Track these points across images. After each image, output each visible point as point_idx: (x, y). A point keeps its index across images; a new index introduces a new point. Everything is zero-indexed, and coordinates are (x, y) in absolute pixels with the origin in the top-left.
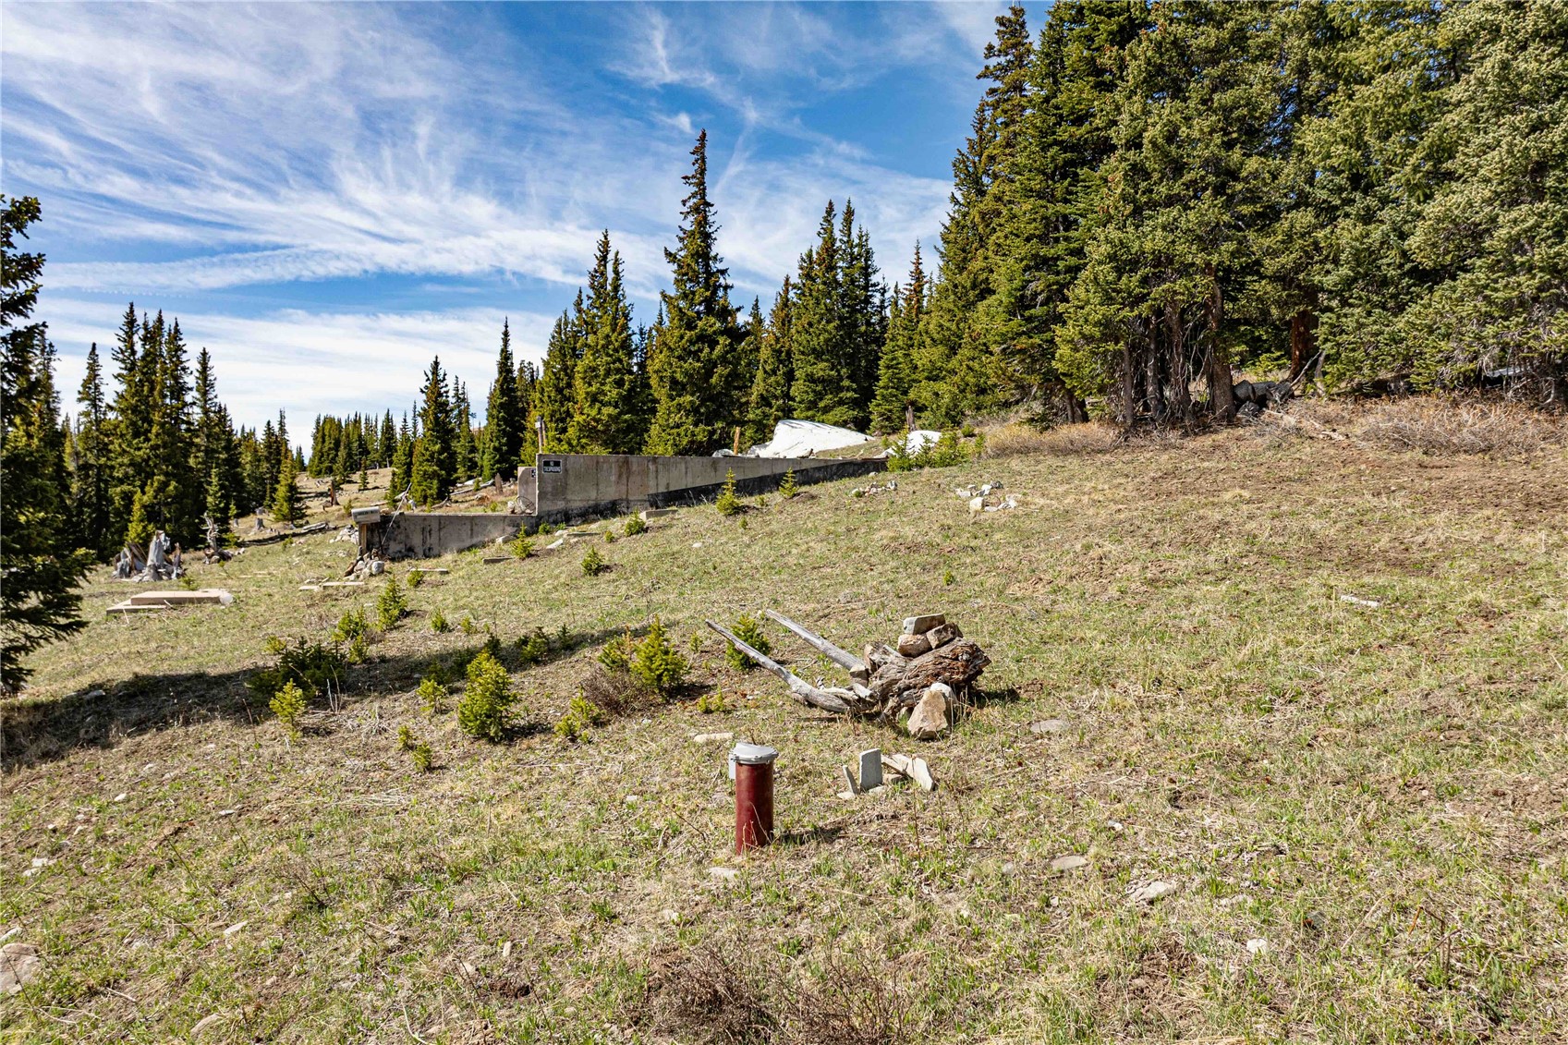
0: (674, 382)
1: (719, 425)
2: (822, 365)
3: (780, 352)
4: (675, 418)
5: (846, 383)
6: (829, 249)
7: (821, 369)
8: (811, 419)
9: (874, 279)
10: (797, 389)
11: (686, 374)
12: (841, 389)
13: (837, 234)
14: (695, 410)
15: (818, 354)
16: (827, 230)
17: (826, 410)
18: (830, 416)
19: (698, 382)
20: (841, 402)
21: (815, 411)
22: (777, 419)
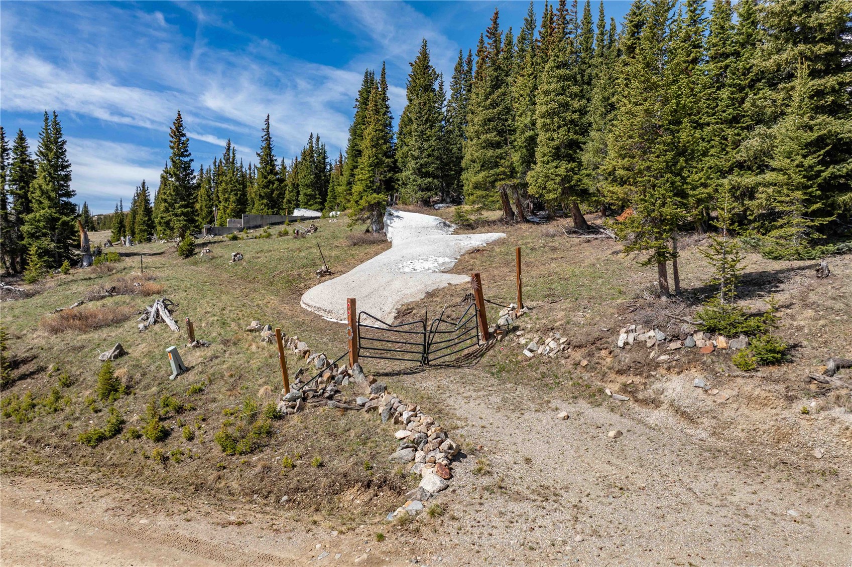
0: (260, 195)
1: (276, 210)
2: (310, 190)
3: (294, 184)
4: (262, 207)
5: (318, 196)
6: (312, 151)
7: (309, 191)
8: (306, 208)
9: (327, 160)
10: (301, 198)
11: (265, 193)
12: (316, 198)
13: (314, 145)
14: (268, 205)
15: (308, 186)
16: (311, 143)
17: (311, 205)
18: (312, 207)
19: (269, 196)
20: (316, 203)
21: (307, 206)
22: (294, 208)
